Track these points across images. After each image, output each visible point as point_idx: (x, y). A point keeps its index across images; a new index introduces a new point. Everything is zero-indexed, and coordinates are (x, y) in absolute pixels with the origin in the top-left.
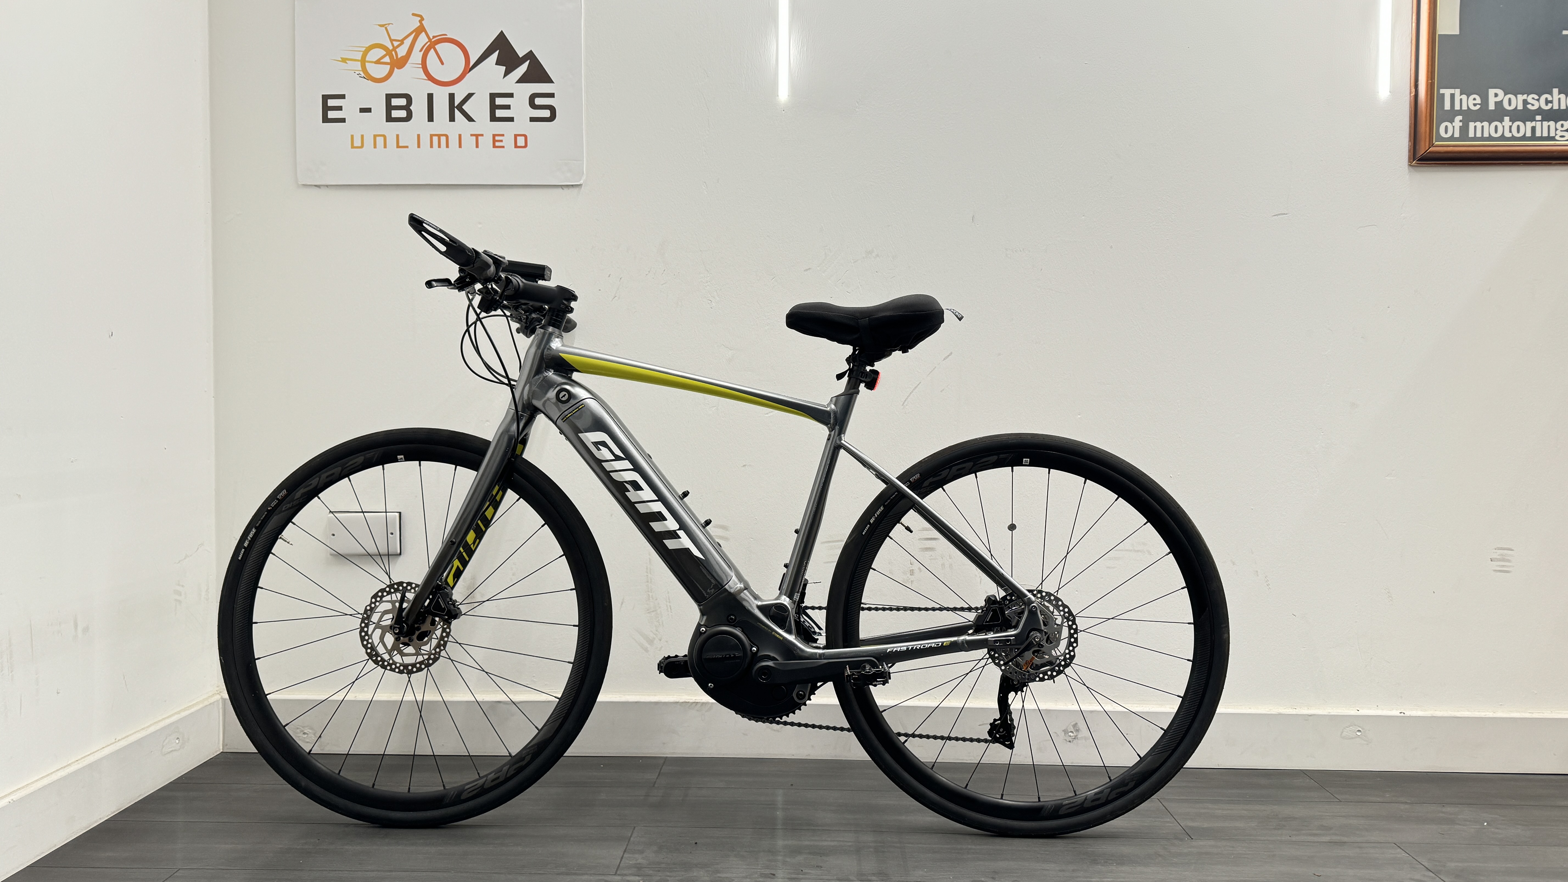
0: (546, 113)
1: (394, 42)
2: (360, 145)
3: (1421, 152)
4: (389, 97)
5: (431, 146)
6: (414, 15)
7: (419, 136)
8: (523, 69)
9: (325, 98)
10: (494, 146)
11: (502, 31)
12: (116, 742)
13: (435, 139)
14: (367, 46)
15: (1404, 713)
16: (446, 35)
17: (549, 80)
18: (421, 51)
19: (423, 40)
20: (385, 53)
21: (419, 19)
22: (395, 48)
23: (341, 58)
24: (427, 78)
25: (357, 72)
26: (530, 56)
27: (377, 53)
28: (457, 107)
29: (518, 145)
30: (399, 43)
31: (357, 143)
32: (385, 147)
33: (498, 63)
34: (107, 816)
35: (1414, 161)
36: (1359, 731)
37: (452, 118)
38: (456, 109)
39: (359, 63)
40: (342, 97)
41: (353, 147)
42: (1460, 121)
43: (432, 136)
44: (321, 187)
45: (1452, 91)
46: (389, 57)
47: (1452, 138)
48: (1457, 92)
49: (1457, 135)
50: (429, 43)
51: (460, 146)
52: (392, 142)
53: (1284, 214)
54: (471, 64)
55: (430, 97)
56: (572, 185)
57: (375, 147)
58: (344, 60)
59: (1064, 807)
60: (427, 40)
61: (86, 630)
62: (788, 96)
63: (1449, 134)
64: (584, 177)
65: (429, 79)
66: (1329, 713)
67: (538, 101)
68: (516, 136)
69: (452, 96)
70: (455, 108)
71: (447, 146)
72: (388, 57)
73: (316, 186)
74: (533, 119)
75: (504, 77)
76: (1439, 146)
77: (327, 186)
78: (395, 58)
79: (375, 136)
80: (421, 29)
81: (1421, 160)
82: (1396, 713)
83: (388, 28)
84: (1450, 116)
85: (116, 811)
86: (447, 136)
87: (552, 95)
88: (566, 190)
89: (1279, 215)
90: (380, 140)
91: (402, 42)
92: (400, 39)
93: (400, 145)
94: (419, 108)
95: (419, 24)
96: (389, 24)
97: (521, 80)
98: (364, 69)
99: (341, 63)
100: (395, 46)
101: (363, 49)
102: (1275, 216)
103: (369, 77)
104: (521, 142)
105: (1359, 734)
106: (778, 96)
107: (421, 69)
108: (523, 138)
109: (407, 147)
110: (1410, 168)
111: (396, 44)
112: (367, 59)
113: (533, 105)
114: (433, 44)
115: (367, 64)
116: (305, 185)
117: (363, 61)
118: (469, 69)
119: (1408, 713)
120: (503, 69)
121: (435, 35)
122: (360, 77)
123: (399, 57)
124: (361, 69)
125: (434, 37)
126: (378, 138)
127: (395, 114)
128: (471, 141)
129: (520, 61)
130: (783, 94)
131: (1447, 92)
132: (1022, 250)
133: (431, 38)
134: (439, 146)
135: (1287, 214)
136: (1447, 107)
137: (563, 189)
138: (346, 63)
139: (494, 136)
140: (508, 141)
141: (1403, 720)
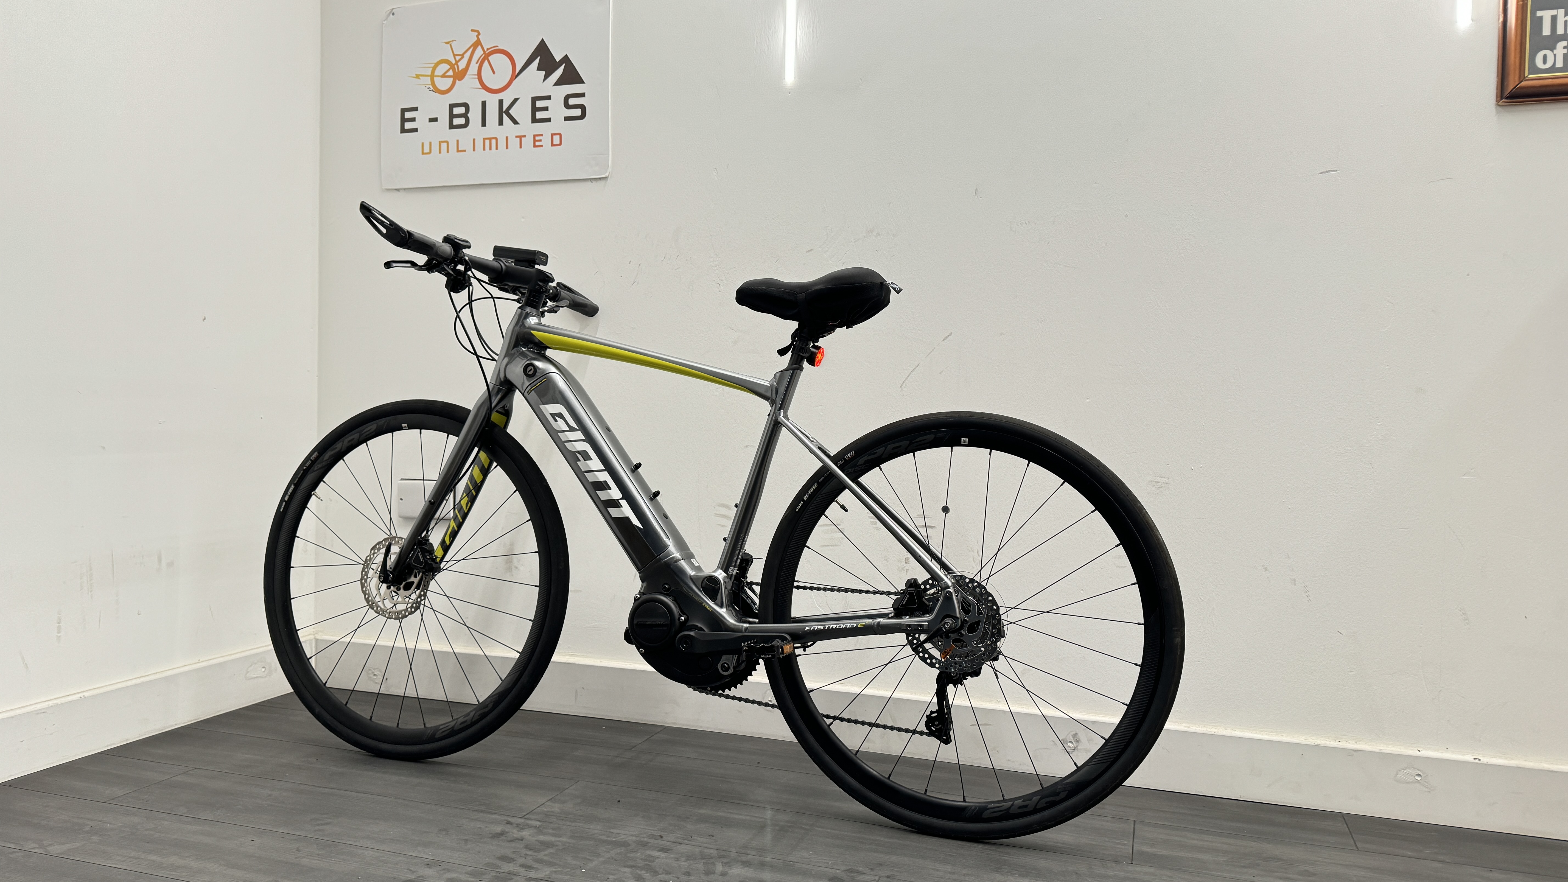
0: (578, 112)
1: (456, 57)
2: (428, 151)
3: (1510, 86)
4: (452, 106)
5: (484, 149)
6: (472, 30)
7: (474, 140)
8: (559, 72)
9: (403, 111)
10: (535, 146)
11: (543, 39)
12: (198, 662)
13: (487, 142)
14: (436, 62)
15: (1480, 760)
16: (497, 46)
17: (581, 81)
18: (477, 63)
19: (479, 52)
20: (449, 67)
21: (477, 34)
22: (457, 62)
23: (416, 75)
24: (481, 87)
25: (428, 86)
26: (566, 60)
27: (444, 67)
28: (505, 112)
29: (554, 143)
30: (460, 57)
31: (427, 150)
32: (448, 152)
33: (538, 69)
34: (184, 723)
35: (1501, 99)
36: (1418, 775)
37: (501, 123)
38: (504, 114)
39: (429, 78)
40: (416, 109)
41: (423, 153)
42: (1565, 47)
43: (484, 139)
44: (400, 190)
45: (1554, 12)
46: (453, 70)
47: (1553, 69)
48: (1561, 12)
49: (1560, 64)
50: (484, 55)
51: (507, 148)
52: (453, 147)
53: (1334, 171)
54: (518, 70)
55: (484, 104)
56: (600, 178)
57: (440, 152)
58: (418, 76)
59: (989, 811)
60: (482, 53)
61: (170, 564)
62: (795, 78)
63: (1549, 65)
64: (610, 170)
65: (483, 88)
66: (1381, 750)
67: (572, 101)
68: (552, 135)
69: (501, 102)
70: (504, 112)
71: (497, 148)
72: (451, 70)
73: (396, 190)
74: (567, 119)
75: (544, 80)
76: (1532, 79)
77: (405, 189)
78: (457, 71)
79: (440, 142)
80: (478, 43)
81: (1507, 98)
82: (1469, 758)
83: (452, 44)
84: (1551, 43)
85: (193, 720)
86: (496, 139)
87: (582, 95)
88: (594, 182)
89: (1327, 172)
90: (444, 145)
91: (462, 56)
92: (461, 53)
93: (460, 149)
94: (475, 115)
95: (476, 39)
96: (453, 41)
97: (557, 83)
98: (433, 83)
99: (415, 79)
100: (457, 60)
101: (433, 65)
102: (1320, 173)
103: (437, 90)
104: (557, 141)
105: (1419, 778)
106: (784, 79)
107: (477, 80)
108: (558, 136)
109: (465, 151)
110: (1499, 108)
111: (458, 58)
112: (435, 74)
113: (567, 106)
114: (486, 56)
115: (435, 78)
116: (388, 190)
117: (432, 76)
118: (515, 76)
119: (1484, 760)
120: (542, 74)
121: (489, 47)
122: (430, 90)
123: (460, 70)
124: (430, 83)
125: (488, 49)
126: (442, 144)
127: (456, 121)
128: (514, 142)
129: (557, 65)
130: (790, 77)
131: (1546, 15)
132: (1027, 223)
133: (486, 50)
134: (490, 149)
135: (1337, 171)
136: (1546, 31)
137: (592, 182)
138: (420, 79)
139: (535, 136)
140: (546, 140)
141: (1477, 766)
